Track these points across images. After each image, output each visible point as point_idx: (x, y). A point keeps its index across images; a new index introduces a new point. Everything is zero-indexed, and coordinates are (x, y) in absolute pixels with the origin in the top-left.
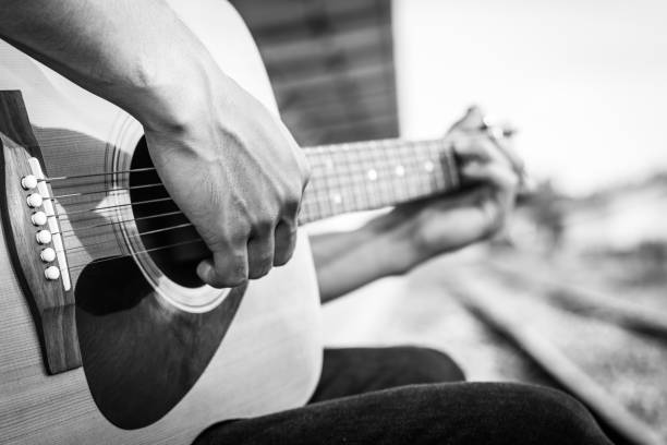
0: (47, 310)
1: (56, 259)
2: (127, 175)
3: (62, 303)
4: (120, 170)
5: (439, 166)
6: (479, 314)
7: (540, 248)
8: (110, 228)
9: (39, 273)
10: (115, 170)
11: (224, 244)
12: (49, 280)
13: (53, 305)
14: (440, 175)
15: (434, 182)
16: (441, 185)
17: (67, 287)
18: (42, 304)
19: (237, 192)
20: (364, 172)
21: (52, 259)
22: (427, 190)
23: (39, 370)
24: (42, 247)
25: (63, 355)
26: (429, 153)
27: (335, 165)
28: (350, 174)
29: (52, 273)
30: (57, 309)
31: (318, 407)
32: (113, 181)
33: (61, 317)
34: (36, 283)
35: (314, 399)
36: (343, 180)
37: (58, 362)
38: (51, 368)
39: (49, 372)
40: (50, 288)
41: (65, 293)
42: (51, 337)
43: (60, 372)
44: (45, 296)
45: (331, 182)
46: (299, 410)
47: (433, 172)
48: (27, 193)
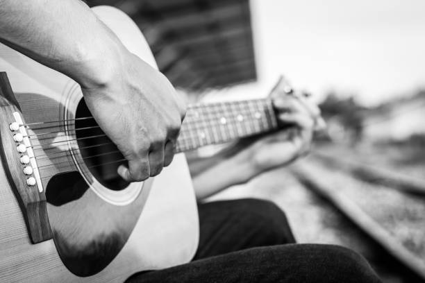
0: (30, 204)
1: (33, 173)
2: (74, 122)
3: (38, 200)
4: (69, 119)
5: (264, 115)
6: (309, 185)
7: (347, 141)
8: (64, 154)
9: (23, 181)
10: (66, 119)
11: (135, 155)
12: (30, 186)
13: (32, 201)
14: (265, 121)
15: (261, 125)
16: (266, 126)
17: (41, 190)
18: (25, 200)
19: (141, 123)
20: (217, 119)
21: (31, 173)
22: (257, 129)
23: (27, 241)
24: (24, 166)
25: (40, 232)
26: (257, 107)
27: (200, 114)
28: (208, 120)
29: (31, 181)
30: (35, 203)
31: (198, 263)
32: (65, 125)
33: (38, 208)
34: (21, 188)
35: (196, 258)
36: (205, 124)
37: (38, 236)
38: (34, 239)
39: (33, 243)
40: (30, 190)
41: (40, 194)
42: (33, 221)
43: (39, 242)
44: (27, 196)
45: (197, 126)
46: (186, 265)
47: (261, 119)
48: (14, 133)
